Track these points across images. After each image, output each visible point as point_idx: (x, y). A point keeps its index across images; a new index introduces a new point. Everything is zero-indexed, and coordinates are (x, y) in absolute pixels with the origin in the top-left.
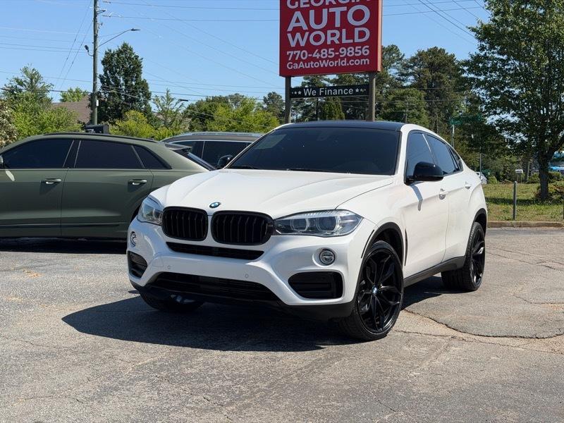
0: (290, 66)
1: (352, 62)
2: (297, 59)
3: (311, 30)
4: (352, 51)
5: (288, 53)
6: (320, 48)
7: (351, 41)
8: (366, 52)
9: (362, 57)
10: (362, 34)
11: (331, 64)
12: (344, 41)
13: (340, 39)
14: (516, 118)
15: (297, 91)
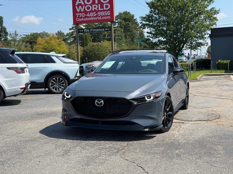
0: (77, 20)
1: (103, 18)
2: (80, 17)
3: (86, 5)
4: (103, 13)
5: (76, 14)
6: (90, 12)
7: (102, 9)
8: (109, 14)
9: (107, 16)
10: (107, 6)
11: (95, 19)
12: (100, 9)
13: (98, 8)
14: (165, 39)
15: (81, 30)
